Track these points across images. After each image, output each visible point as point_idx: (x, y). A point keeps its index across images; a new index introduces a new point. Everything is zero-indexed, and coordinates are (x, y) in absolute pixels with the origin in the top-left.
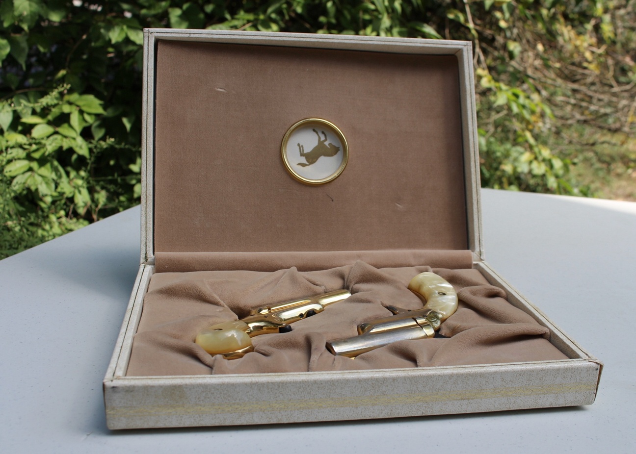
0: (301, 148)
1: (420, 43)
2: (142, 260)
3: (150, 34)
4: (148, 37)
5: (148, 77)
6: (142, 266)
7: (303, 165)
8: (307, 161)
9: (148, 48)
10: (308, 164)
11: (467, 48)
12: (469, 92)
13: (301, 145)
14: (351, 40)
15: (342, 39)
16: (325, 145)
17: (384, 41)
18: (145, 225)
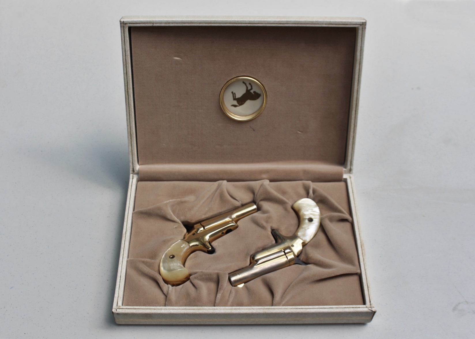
0: (234, 95)
1: (326, 24)
2: (131, 172)
3: (124, 25)
4: (124, 27)
5: (126, 56)
6: (131, 175)
7: (235, 106)
8: (238, 103)
9: (124, 35)
10: (238, 105)
11: (363, 27)
12: (359, 61)
13: (234, 93)
14: (272, 24)
15: (265, 23)
16: (251, 93)
17: (297, 24)
18: (131, 152)
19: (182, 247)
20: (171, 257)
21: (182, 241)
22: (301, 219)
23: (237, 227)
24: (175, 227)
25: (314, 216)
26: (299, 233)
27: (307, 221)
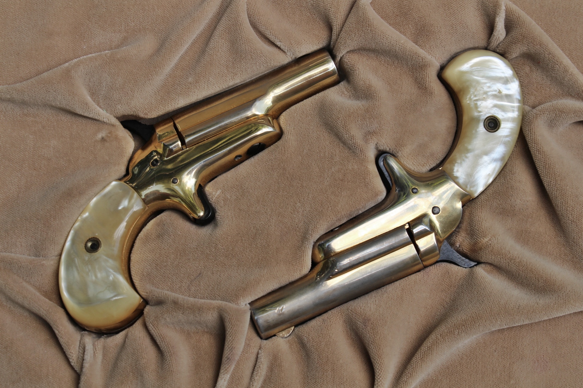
19: (120, 208)
20: (89, 244)
21: (122, 182)
22: (465, 118)
23: (279, 136)
24: (100, 136)
25: (503, 113)
26: (456, 169)
27: (481, 128)
